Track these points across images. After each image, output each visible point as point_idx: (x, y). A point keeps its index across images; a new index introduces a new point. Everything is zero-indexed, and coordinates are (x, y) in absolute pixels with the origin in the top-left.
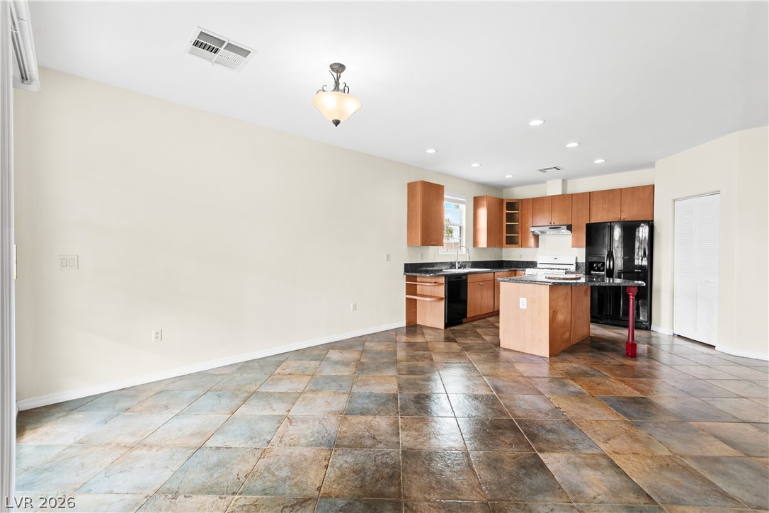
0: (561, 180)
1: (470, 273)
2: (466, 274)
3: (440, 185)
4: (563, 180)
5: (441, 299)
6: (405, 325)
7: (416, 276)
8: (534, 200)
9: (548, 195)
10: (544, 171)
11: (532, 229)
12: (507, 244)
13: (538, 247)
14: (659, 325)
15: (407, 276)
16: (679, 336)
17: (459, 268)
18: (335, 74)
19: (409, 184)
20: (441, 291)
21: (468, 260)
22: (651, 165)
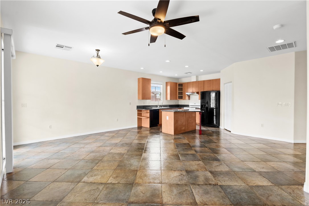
0: (195, 76)
1: (160, 109)
2: (159, 109)
3: (149, 79)
4: (196, 76)
5: (148, 118)
6: (137, 127)
7: (142, 110)
8: (188, 83)
9: (192, 81)
10: (186, 73)
11: (186, 93)
12: (179, 98)
13: (190, 100)
14: (221, 126)
15: (138, 110)
16: (226, 129)
17: (159, 107)
18: (97, 52)
19: (138, 79)
20: (148, 115)
21: (162, 104)
22: (219, 72)
